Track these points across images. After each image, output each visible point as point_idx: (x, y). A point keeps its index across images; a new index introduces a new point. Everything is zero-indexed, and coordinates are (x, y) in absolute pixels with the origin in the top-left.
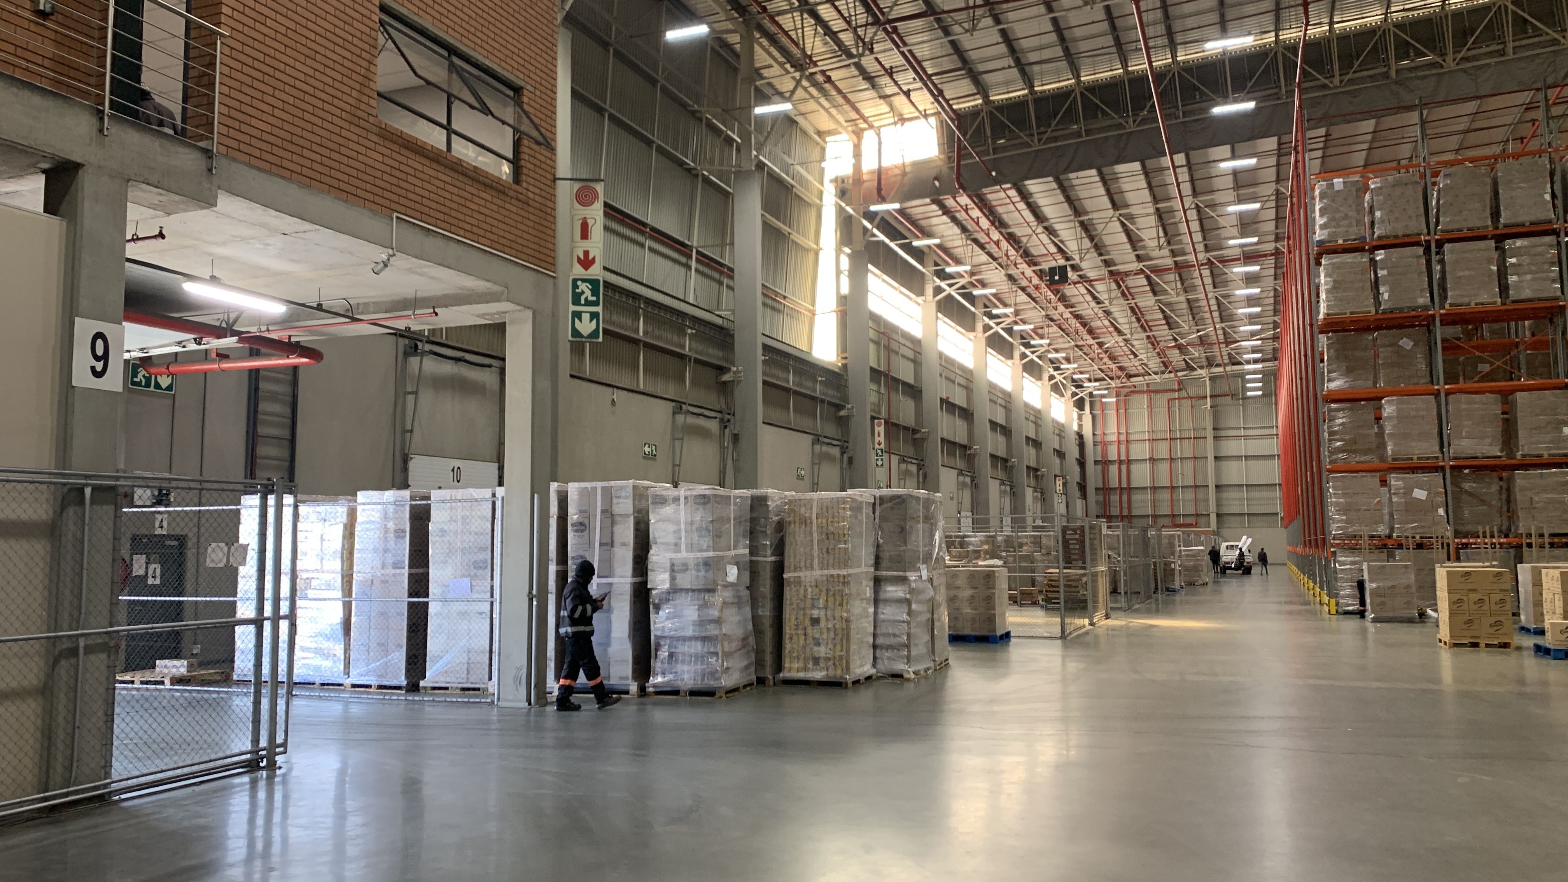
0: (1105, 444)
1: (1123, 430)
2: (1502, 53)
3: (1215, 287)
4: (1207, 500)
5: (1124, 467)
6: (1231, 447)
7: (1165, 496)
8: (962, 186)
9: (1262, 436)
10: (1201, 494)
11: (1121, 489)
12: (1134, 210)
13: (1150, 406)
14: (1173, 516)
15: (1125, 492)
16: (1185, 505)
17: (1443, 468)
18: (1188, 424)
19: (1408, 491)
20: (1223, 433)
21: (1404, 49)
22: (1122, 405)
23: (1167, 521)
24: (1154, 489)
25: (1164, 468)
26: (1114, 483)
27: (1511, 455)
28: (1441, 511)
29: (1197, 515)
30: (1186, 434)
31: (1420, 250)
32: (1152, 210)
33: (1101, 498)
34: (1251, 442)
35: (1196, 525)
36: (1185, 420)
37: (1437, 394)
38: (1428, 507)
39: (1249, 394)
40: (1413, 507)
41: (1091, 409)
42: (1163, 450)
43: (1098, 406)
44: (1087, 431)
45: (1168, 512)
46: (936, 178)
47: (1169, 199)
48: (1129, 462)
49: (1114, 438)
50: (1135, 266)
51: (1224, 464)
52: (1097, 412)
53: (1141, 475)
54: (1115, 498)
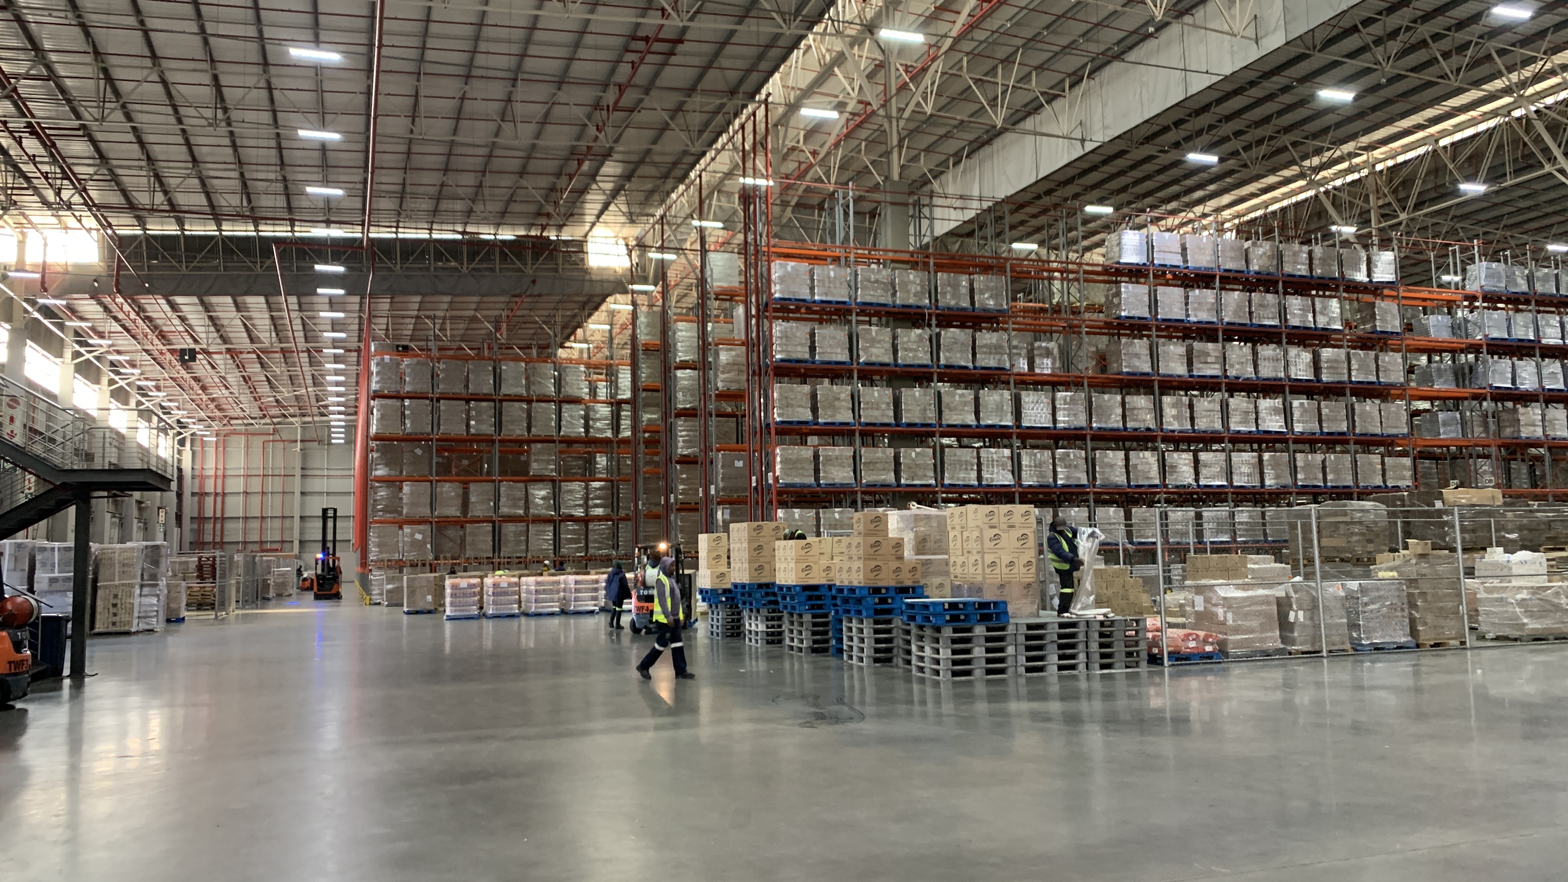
0: (203, 478)
1: (221, 466)
2: (493, 270)
3: (311, 366)
4: (292, 529)
5: (219, 499)
6: (316, 485)
7: (255, 525)
8: (119, 292)
9: (343, 476)
10: (287, 522)
11: (216, 518)
12: (254, 315)
13: (247, 447)
14: (262, 542)
15: (219, 521)
16: (273, 533)
17: (431, 523)
18: (280, 463)
19: (412, 535)
20: (308, 473)
21: (439, 256)
22: (221, 444)
23: (256, 547)
24: (246, 518)
25: (256, 500)
26: (209, 513)
27: (465, 515)
28: (429, 546)
29: (283, 542)
30: (277, 472)
31: (428, 402)
32: (267, 316)
33: (195, 526)
34: (331, 481)
35: (281, 551)
36: (277, 460)
37: (431, 482)
38: (422, 544)
39: (333, 441)
40: (414, 543)
41: (192, 446)
42: (256, 485)
43: (198, 443)
44: (187, 465)
45: (256, 538)
46: (95, 281)
47: (280, 310)
48: (224, 494)
49: (212, 473)
50: (249, 346)
51: (308, 498)
52: (198, 448)
53: (235, 507)
54: (209, 526)
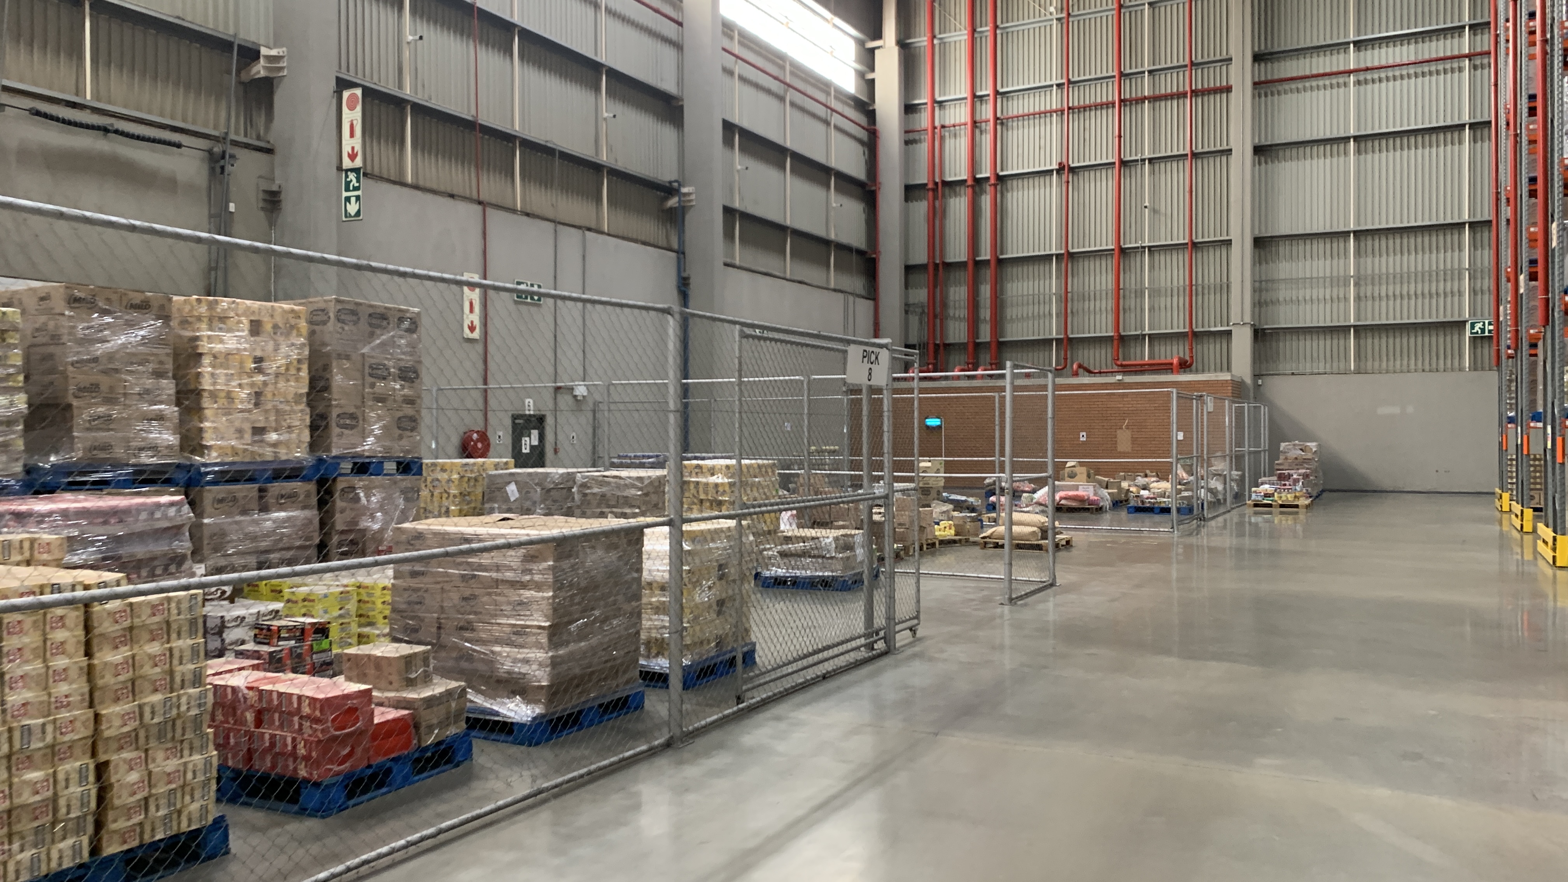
0: (937, 135)
1: (986, 90)
4: (1226, 287)
5: (986, 200)
6: (1313, 112)
7: (1100, 279)
10: (1208, 269)
11: (978, 264)
13: (1067, 7)
14: (1123, 340)
15: (988, 274)
16: (1159, 306)
18: (1178, 50)
20: (1287, 69)
23: (1102, 356)
24: (1070, 259)
25: (1099, 193)
26: (958, 248)
29: (1196, 336)
33: (920, 295)
35: (1184, 366)
41: (902, 35)
42: (1097, 139)
43: (921, 22)
44: (889, 100)
45: (1105, 326)
48: (1002, 183)
49: (959, 114)
51: (1287, 165)
52: (919, 41)
53: (1035, 221)
54: (958, 294)
